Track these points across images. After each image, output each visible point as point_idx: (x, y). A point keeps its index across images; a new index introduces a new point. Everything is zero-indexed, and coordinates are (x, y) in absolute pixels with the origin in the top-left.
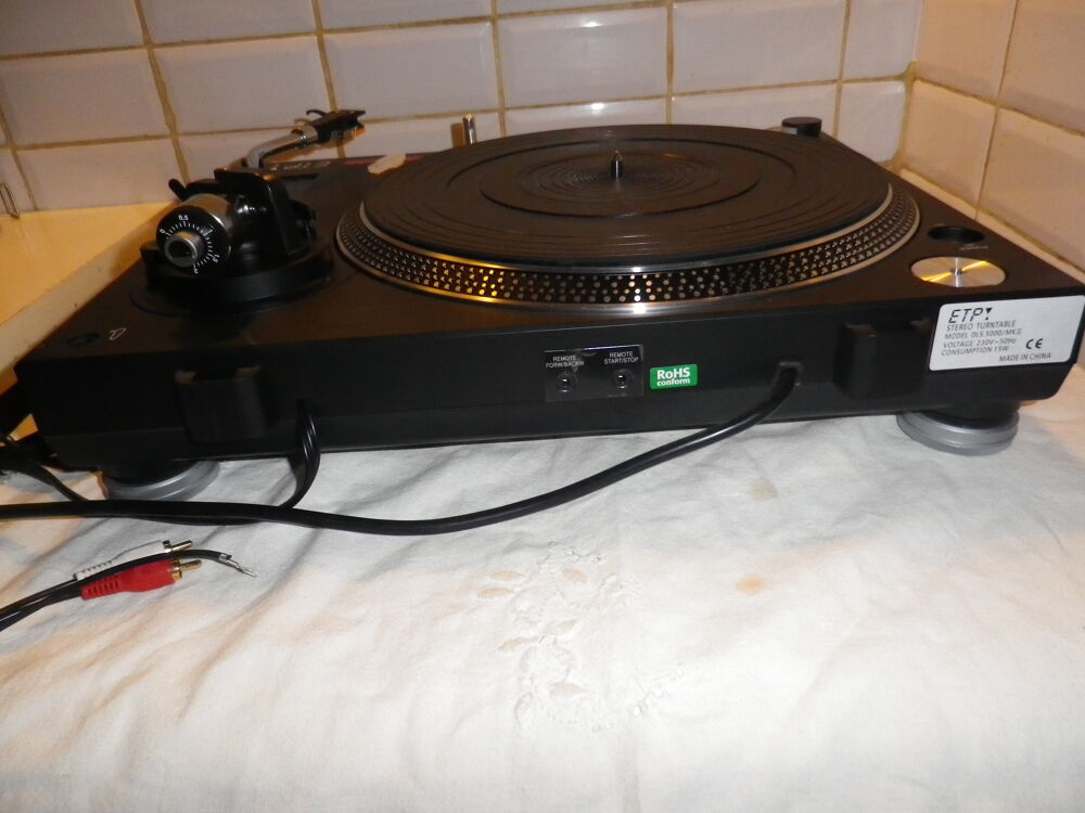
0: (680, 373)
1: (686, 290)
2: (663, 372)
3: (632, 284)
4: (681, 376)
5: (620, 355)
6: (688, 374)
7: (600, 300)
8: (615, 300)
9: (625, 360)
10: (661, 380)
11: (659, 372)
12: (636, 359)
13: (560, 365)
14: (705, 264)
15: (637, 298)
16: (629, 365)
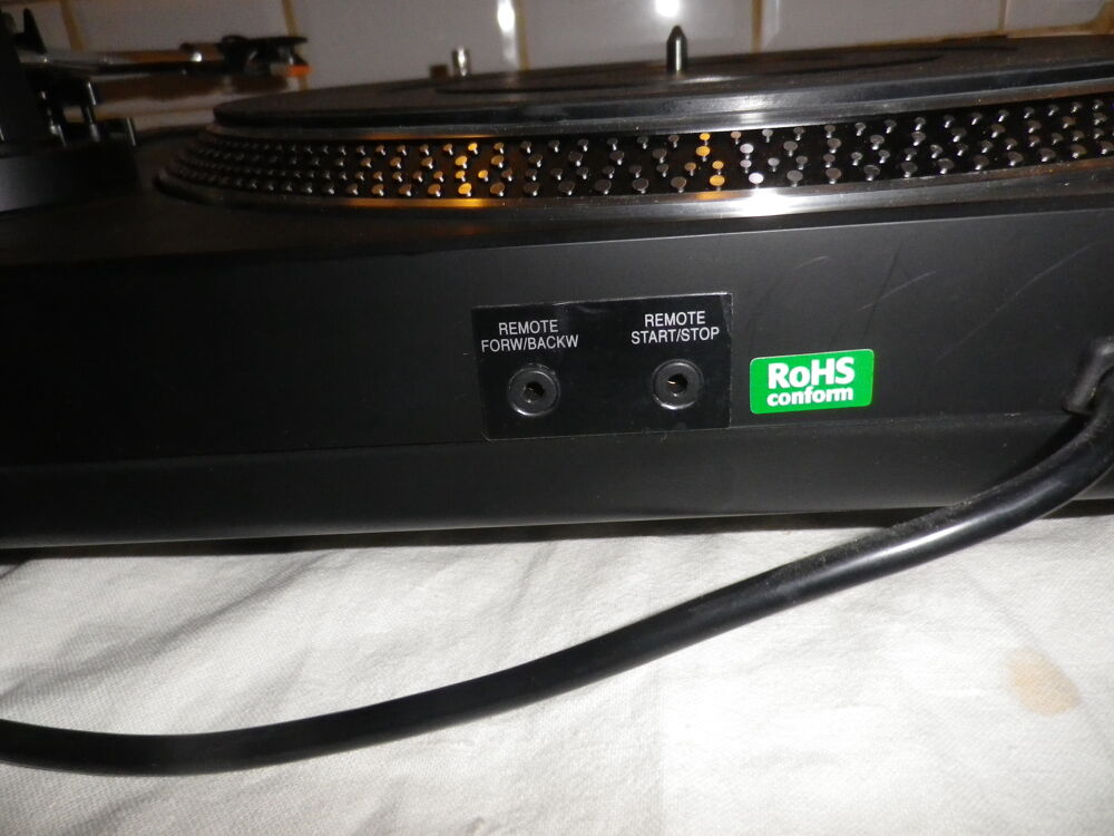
0: (829, 372)
1: (842, 160)
2: (784, 367)
3: (704, 151)
4: (829, 381)
5: (671, 319)
6: (850, 375)
7: (624, 185)
8: (662, 187)
9: (684, 336)
10: (779, 389)
11: (772, 367)
12: (714, 332)
13: (517, 345)
14: (886, 106)
15: (717, 180)
16: (693, 350)
